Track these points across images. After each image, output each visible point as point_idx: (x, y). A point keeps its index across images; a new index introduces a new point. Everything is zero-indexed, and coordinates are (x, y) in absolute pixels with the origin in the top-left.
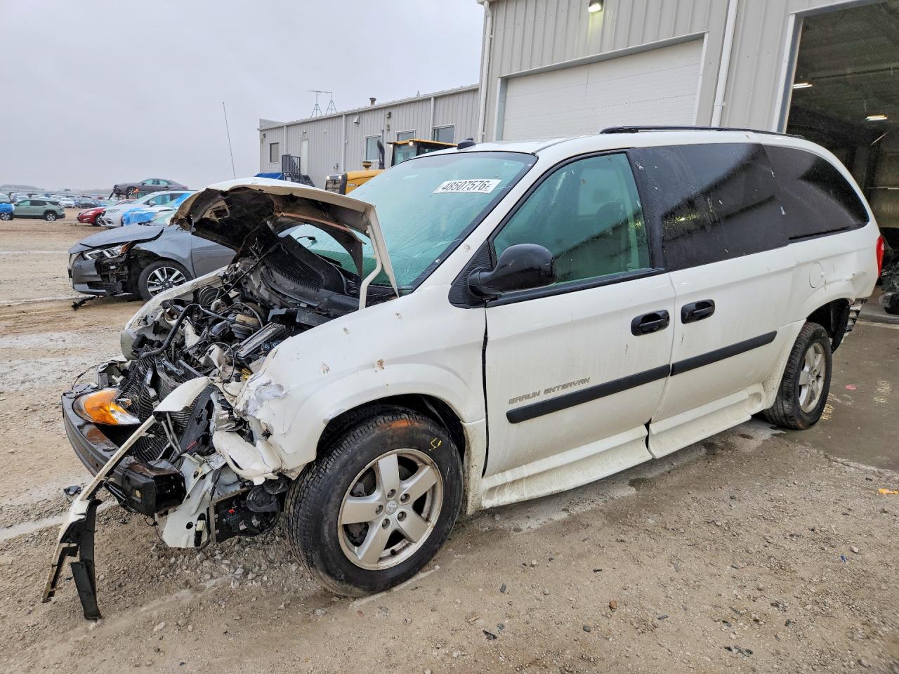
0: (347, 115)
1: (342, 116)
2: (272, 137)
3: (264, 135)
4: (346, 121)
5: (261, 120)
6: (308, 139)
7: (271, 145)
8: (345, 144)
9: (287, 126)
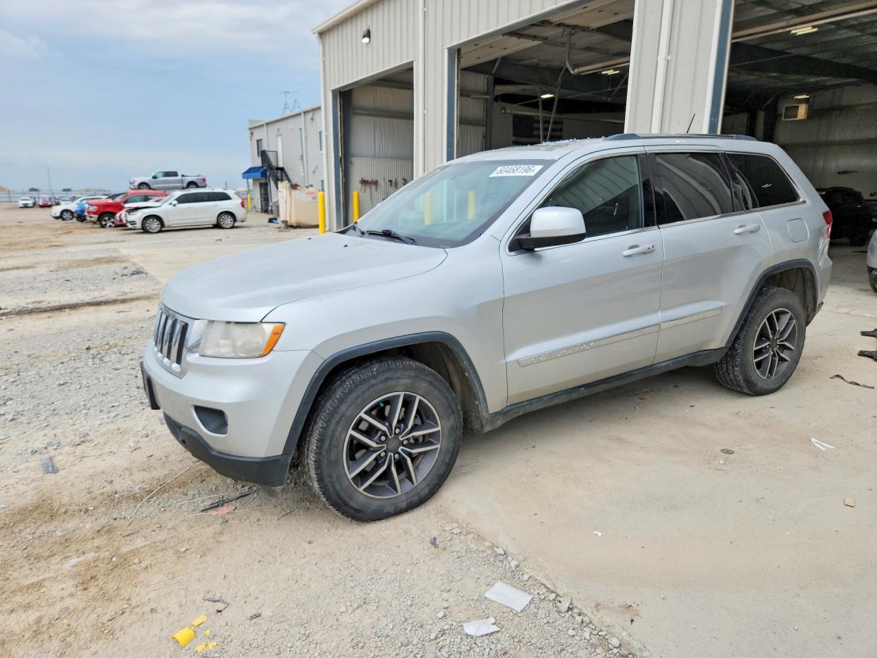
0: (305, 113)
1: (299, 114)
2: (258, 134)
3: (252, 133)
4: (305, 118)
5: (250, 121)
6: (280, 135)
7: (258, 141)
8: (306, 138)
9: (267, 124)
